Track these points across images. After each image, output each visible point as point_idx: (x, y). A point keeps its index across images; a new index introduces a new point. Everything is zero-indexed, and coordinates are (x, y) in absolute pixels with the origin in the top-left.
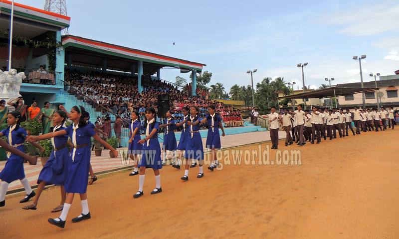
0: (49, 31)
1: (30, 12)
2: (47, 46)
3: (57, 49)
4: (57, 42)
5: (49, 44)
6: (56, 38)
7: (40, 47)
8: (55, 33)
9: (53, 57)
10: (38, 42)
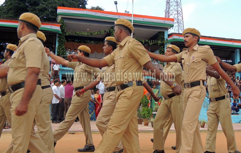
0: (160, 32)
1: (146, 20)
2: (158, 43)
3: (165, 45)
4: (165, 40)
5: (159, 42)
6: (164, 36)
7: (153, 44)
8: (164, 32)
9: (162, 51)
10: (151, 41)
